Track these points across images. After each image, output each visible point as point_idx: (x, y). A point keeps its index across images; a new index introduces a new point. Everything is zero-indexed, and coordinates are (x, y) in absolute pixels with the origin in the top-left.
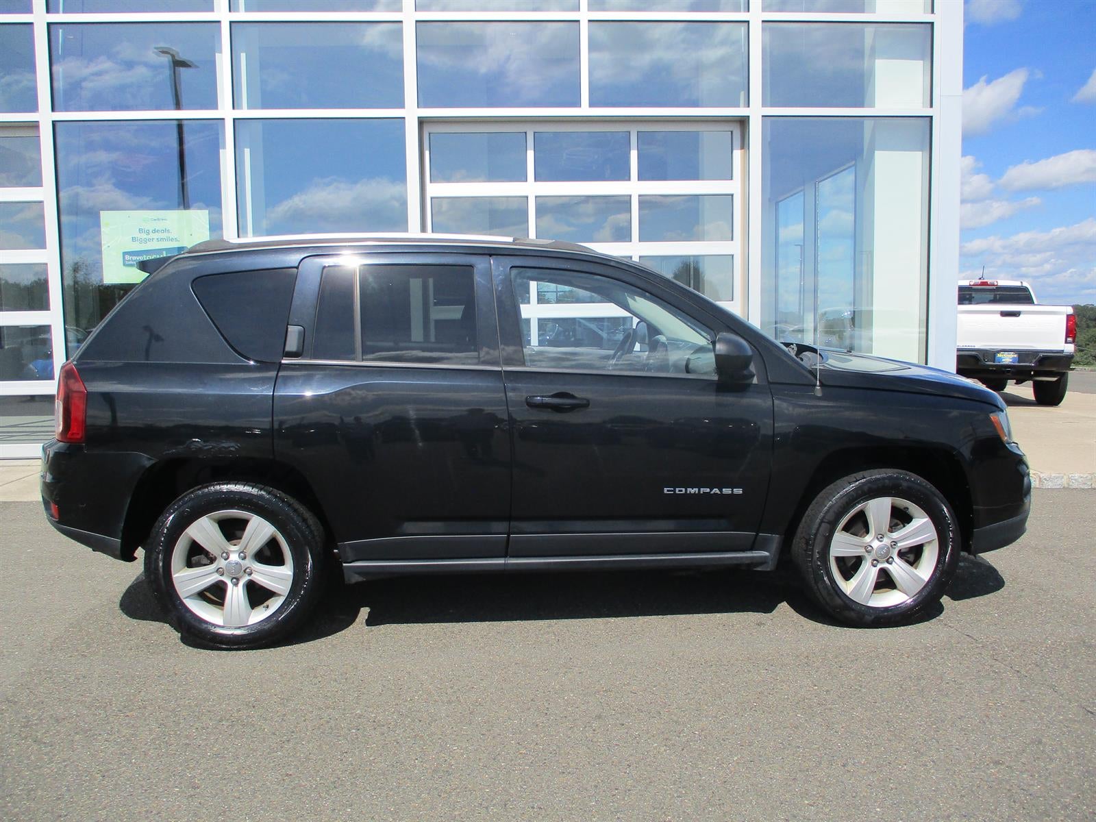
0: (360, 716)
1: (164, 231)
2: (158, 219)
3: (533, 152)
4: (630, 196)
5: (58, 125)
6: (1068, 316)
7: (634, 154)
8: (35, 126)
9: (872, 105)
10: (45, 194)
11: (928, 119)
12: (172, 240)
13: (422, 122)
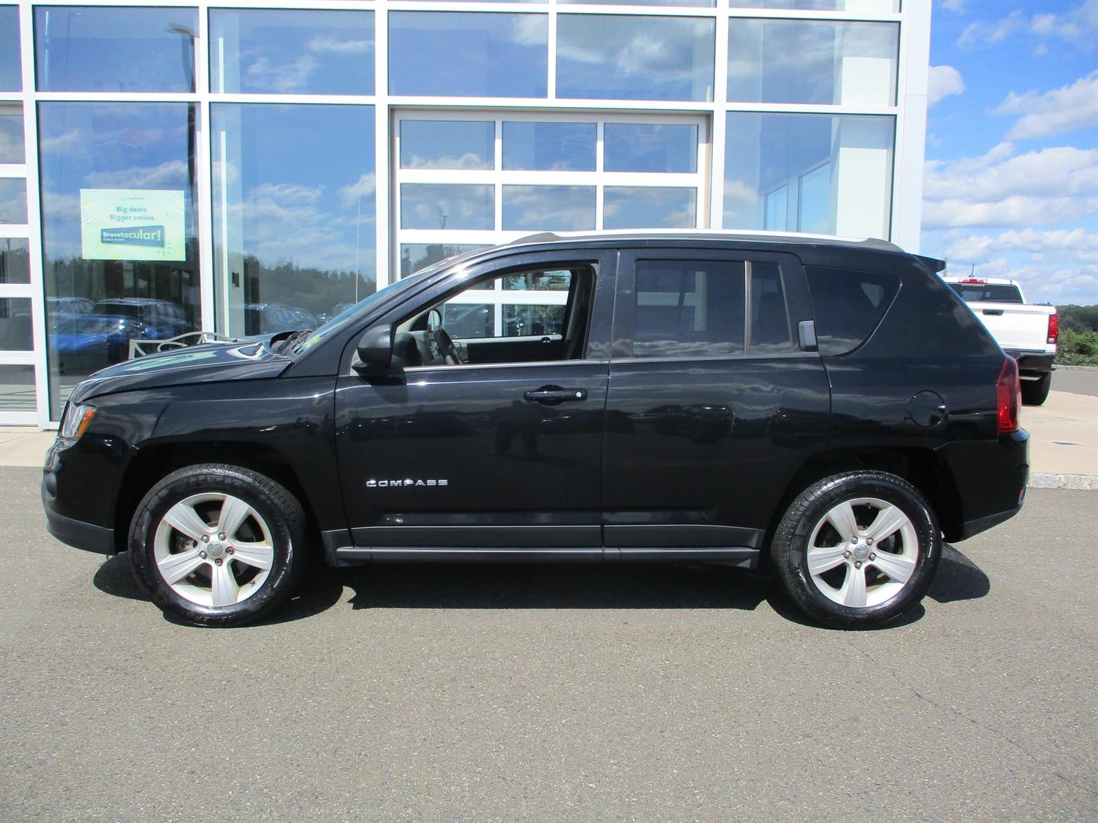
0: (235, 670)
1: (140, 210)
2: (136, 199)
3: (501, 141)
4: (596, 187)
5: (41, 105)
6: (1051, 317)
7: (600, 146)
8: (19, 105)
9: (839, 103)
10: (28, 170)
11: (893, 117)
12: (148, 219)
13: (392, 110)
